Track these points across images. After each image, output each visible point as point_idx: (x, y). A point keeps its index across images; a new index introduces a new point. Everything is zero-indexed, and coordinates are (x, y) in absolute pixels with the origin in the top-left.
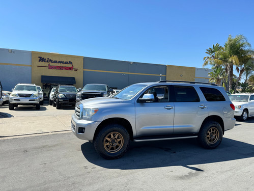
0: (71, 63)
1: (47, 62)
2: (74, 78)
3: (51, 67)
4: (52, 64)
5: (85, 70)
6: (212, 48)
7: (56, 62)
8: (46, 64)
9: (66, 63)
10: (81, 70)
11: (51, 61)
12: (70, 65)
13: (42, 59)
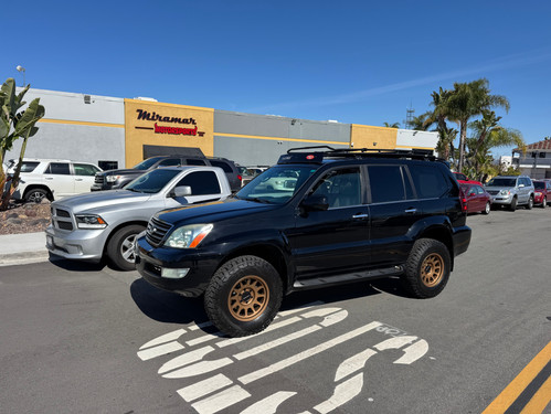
0: (193, 121)
1: (153, 119)
2: (198, 149)
3: (159, 130)
4: (160, 124)
5: (216, 134)
6: (438, 92)
7: (166, 119)
8: (151, 124)
9: (185, 121)
10: (210, 134)
11: (159, 118)
12: (191, 126)
13: (143, 115)
